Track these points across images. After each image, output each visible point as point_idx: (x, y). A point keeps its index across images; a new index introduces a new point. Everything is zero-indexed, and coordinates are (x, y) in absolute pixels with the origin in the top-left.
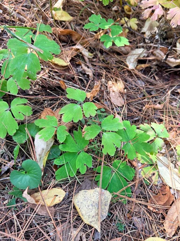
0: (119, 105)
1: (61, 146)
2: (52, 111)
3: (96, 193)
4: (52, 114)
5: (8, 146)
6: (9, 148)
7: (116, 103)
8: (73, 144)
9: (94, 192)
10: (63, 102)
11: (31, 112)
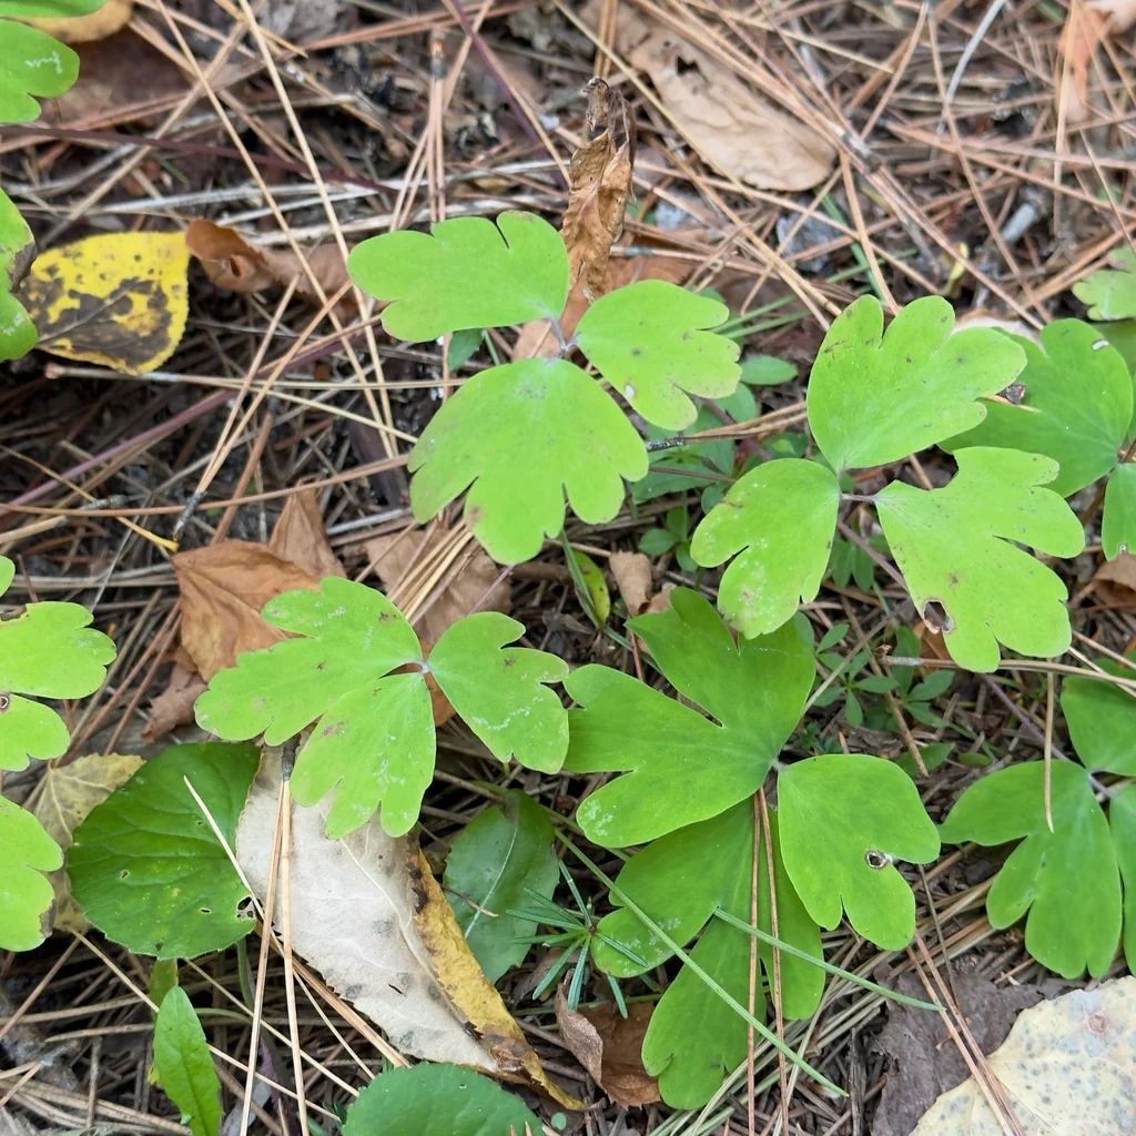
0: (802, 182)
1: (592, 815)
2: (255, 552)
3: (1051, 1057)
4: (269, 571)
5: (80, 1070)
6: (103, 1080)
7: (764, 171)
8: (684, 739)
9: (1030, 1063)
10: (288, 416)
11: (96, 644)
